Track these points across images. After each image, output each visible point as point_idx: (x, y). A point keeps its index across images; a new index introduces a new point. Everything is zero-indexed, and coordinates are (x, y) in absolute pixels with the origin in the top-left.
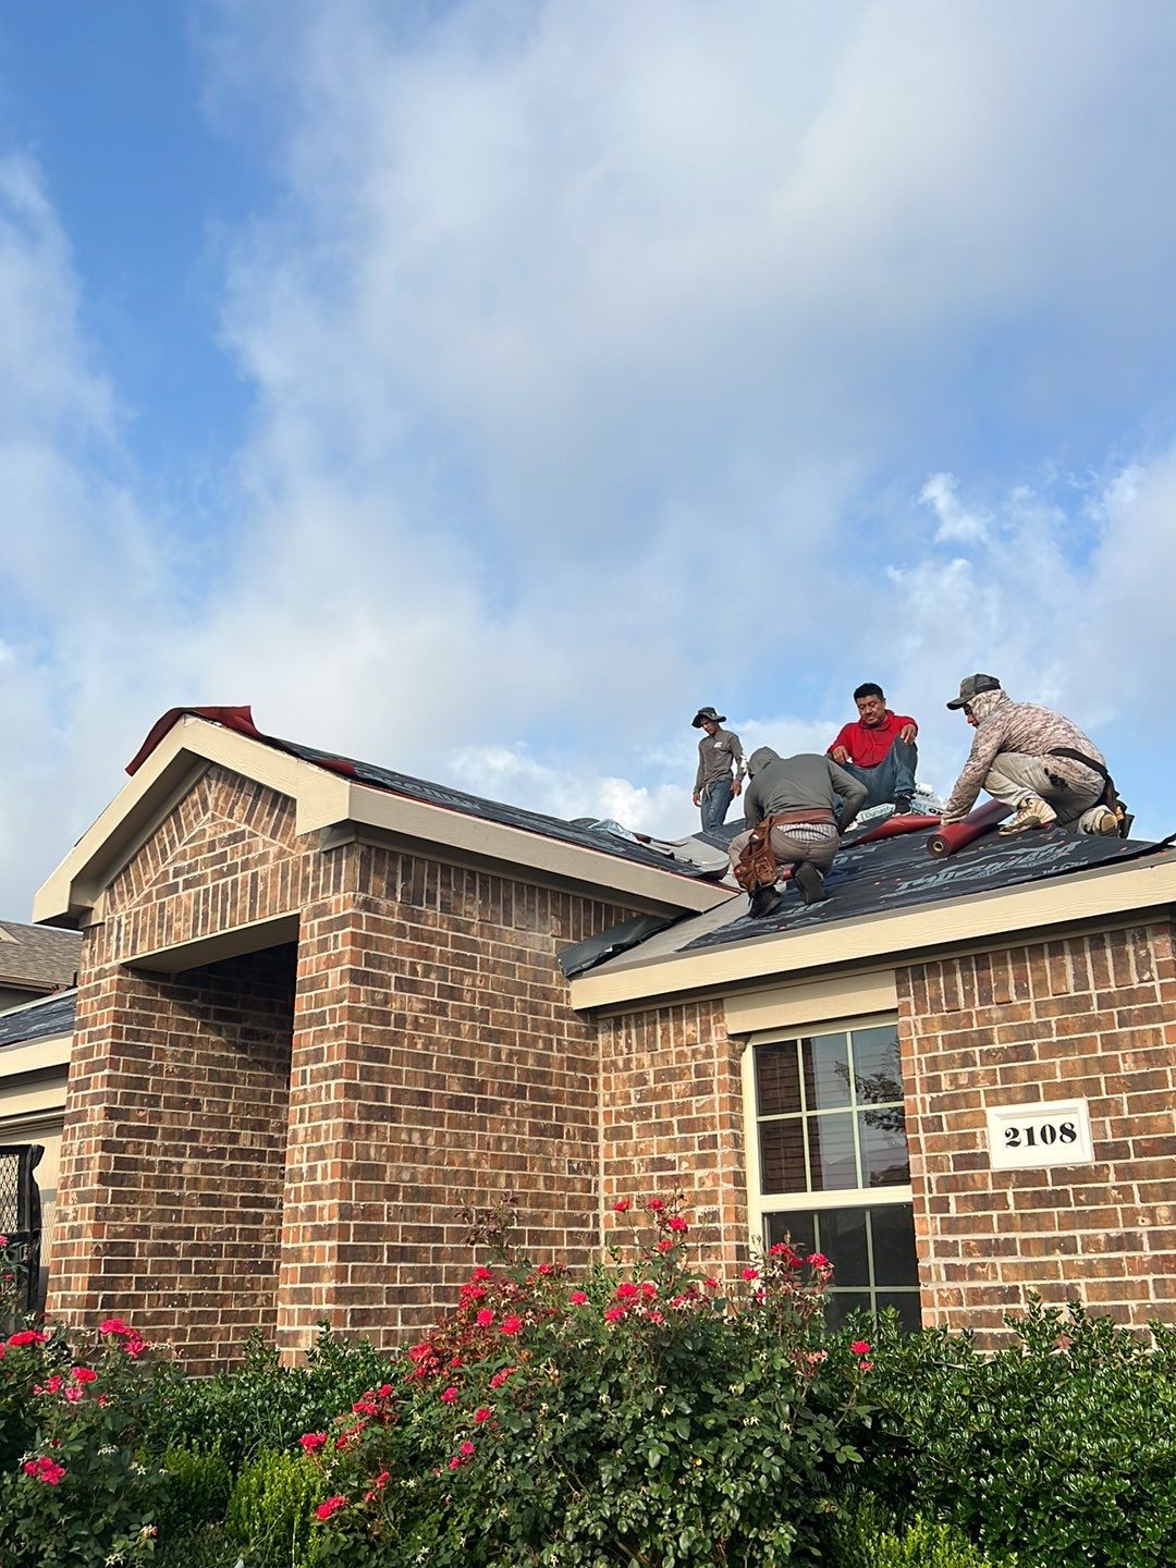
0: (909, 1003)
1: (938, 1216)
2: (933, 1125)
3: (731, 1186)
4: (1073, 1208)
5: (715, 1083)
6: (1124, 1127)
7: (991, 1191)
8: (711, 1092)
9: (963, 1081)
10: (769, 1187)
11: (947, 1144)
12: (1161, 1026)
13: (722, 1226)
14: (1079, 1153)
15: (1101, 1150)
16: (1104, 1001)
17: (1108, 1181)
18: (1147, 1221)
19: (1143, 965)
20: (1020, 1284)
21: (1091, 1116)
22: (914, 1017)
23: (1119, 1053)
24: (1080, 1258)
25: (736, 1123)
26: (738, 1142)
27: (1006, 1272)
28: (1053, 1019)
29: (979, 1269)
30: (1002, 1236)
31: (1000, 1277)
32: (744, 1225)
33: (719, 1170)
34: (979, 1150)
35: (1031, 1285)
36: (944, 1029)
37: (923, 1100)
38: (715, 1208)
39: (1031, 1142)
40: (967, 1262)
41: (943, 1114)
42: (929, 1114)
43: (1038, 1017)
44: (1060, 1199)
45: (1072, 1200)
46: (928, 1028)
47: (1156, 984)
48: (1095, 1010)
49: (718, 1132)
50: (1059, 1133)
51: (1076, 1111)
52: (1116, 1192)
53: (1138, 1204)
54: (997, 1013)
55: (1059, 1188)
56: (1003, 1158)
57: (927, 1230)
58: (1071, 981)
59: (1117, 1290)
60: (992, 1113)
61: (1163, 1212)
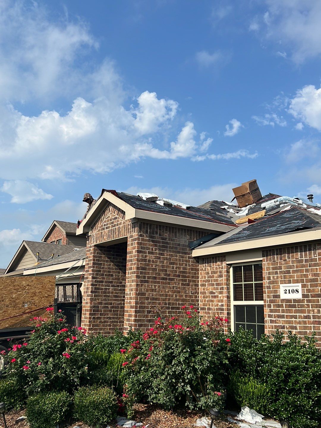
0: (265, 259)
1: (269, 308)
2: (269, 287)
3: (226, 299)
4: (297, 309)
5: (223, 275)
6: (308, 291)
7: (280, 303)
8: (222, 277)
9: (275, 278)
10: (236, 299)
11: (271, 292)
12: (318, 267)
13: (224, 308)
14: (299, 296)
15: (304, 296)
16: (306, 261)
17: (304, 303)
18: (312, 313)
19: (315, 254)
20: (285, 325)
21: (302, 288)
22: (266, 262)
23: (308, 273)
24: (298, 320)
25: (228, 284)
26: (228, 289)
27: (283, 322)
28: (295, 264)
29: (277, 321)
30: (282, 314)
31: (281, 323)
32: (230, 308)
33: (224, 295)
34: (278, 294)
35: (287, 325)
36: (272, 265)
37: (267, 281)
38: (223, 303)
39: (289, 293)
40: (275, 319)
41: (271, 285)
42: (268, 285)
43: (292, 264)
44: (294, 306)
45: (297, 307)
46: (269, 265)
47: (317, 257)
48: (304, 263)
49: (224, 286)
50: (295, 291)
51: (299, 286)
52: (306, 305)
53: (311, 309)
54: (283, 262)
55: (294, 304)
56: (283, 296)
57: (267, 311)
58: (299, 256)
59: (305, 328)
60: (281, 285)
61: (316, 311)
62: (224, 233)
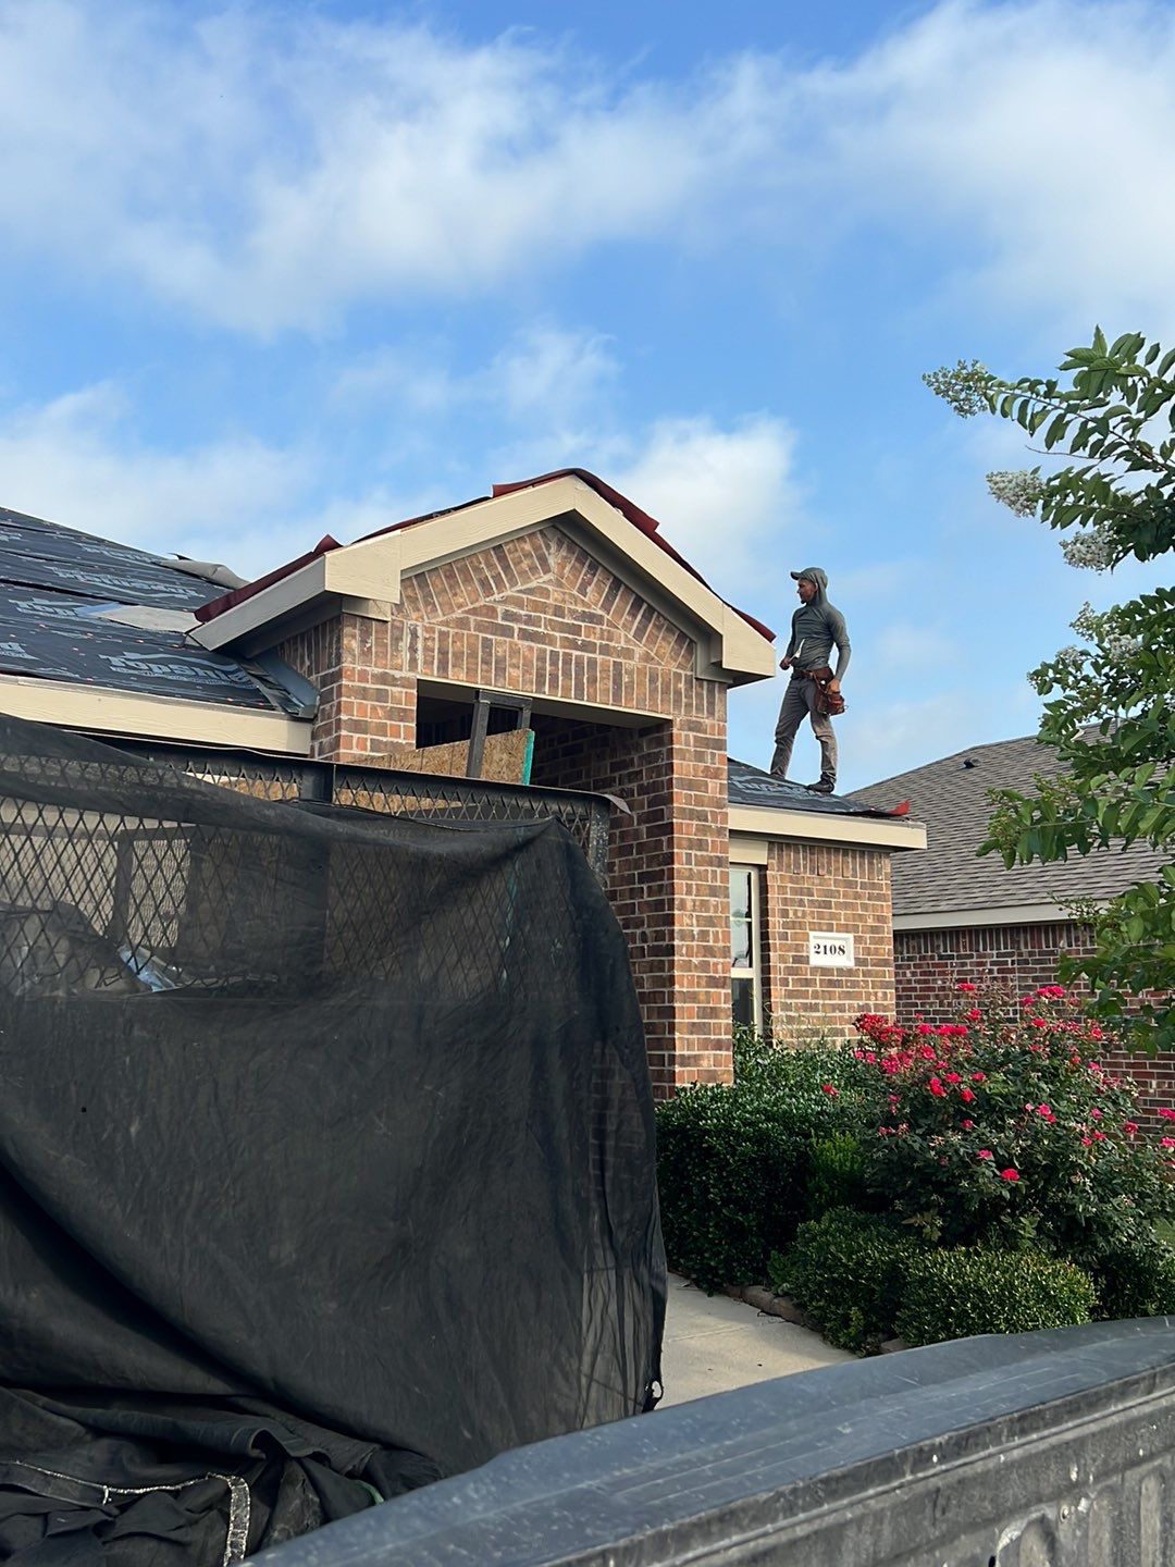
0: (774, 862)
1: (785, 986)
2: (784, 937)
4: (844, 989)
6: (868, 951)
7: (809, 977)
9: (800, 914)
11: (789, 948)
14: (846, 961)
15: (858, 961)
16: (863, 886)
17: (859, 977)
18: (874, 998)
19: (879, 872)
21: (854, 943)
22: (776, 872)
23: (867, 913)
24: (846, 1015)
27: (814, 1020)
28: (841, 890)
29: (801, 1019)
30: (813, 1002)
31: (811, 1023)
34: (804, 954)
35: (825, 1028)
36: (791, 882)
37: (780, 922)
39: (826, 953)
40: (796, 1014)
41: (788, 931)
42: (781, 930)
43: (835, 887)
44: (839, 984)
45: (844, 985)
46: (783, 880)
47: (884, 882)
48: (859, 889)
50: (838, 949)
51: (846, 940)
52: (862, 983)
53: (871, 992)
54: (817, 881)
55: (839, 978)
57: (778, 994)
60: (809, 934)
61: (880, 995)
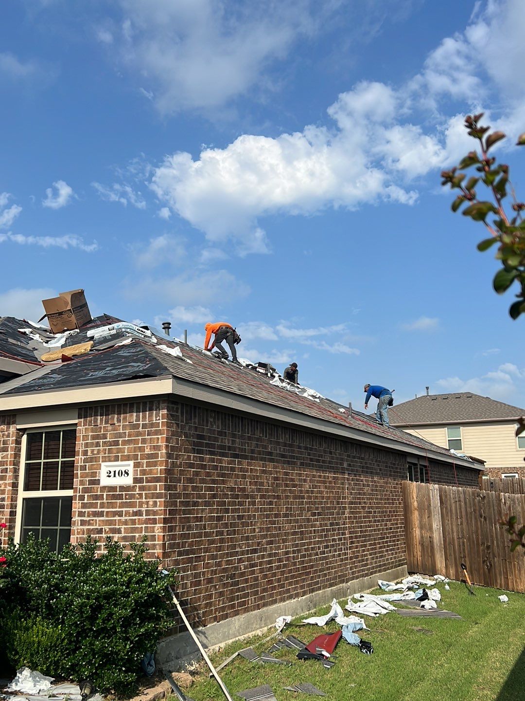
0: (81, 421)
1: (81, 502)
2: (83, 468)
3: (11, 488)
4: (124, 501)
5: (9, 447)
6: (143, 472)
7: (99, 493)
8: (7, 451)
9: (95, 452)
10: (27, 488)
11: (87, 475)
12: (160, 436)
13: (6, 503)
14: (128, 481)
15: (136, 480)
16: (144, 426)
17: (136, 491)
18: (146, 506)
19: (157, 415)
20: (103, 527)
21: (134, 467)
22: (82, 427)
23: (145, 445)
24: (123, 518)
25: (16, 464)
26: (16, 471)
27: (100, 523)
28: (127, 431)
29: (91, 522)
30: (100, 510)
31: (98, 525)
32: (15, 503)
33: (7, 482)
34: (97, 478)
35: (107, 528)
36: (92, 432)
37: (81, 458)
38: (4, 496)
39: (115, 476)
40: (88, 519)
41: (87, 464)
42: (82, 464)
43: (123, 430)
44: (120, 497)
45: (124, 498)
46: (87, 432)
47: (160, 421)
48: (140, 429)
49: (8, 467)
50: (124, 473)
51: (129, 465)
52: (137, 495)
53: (144, 500)
54: (110, 428)
55: (120, 493)
56: (105, 481)
57: (76, 506)
58: (135, 418)
59: (134, 530)
60: (103, 464)
61: (151, 503)
62: (18, 376)
